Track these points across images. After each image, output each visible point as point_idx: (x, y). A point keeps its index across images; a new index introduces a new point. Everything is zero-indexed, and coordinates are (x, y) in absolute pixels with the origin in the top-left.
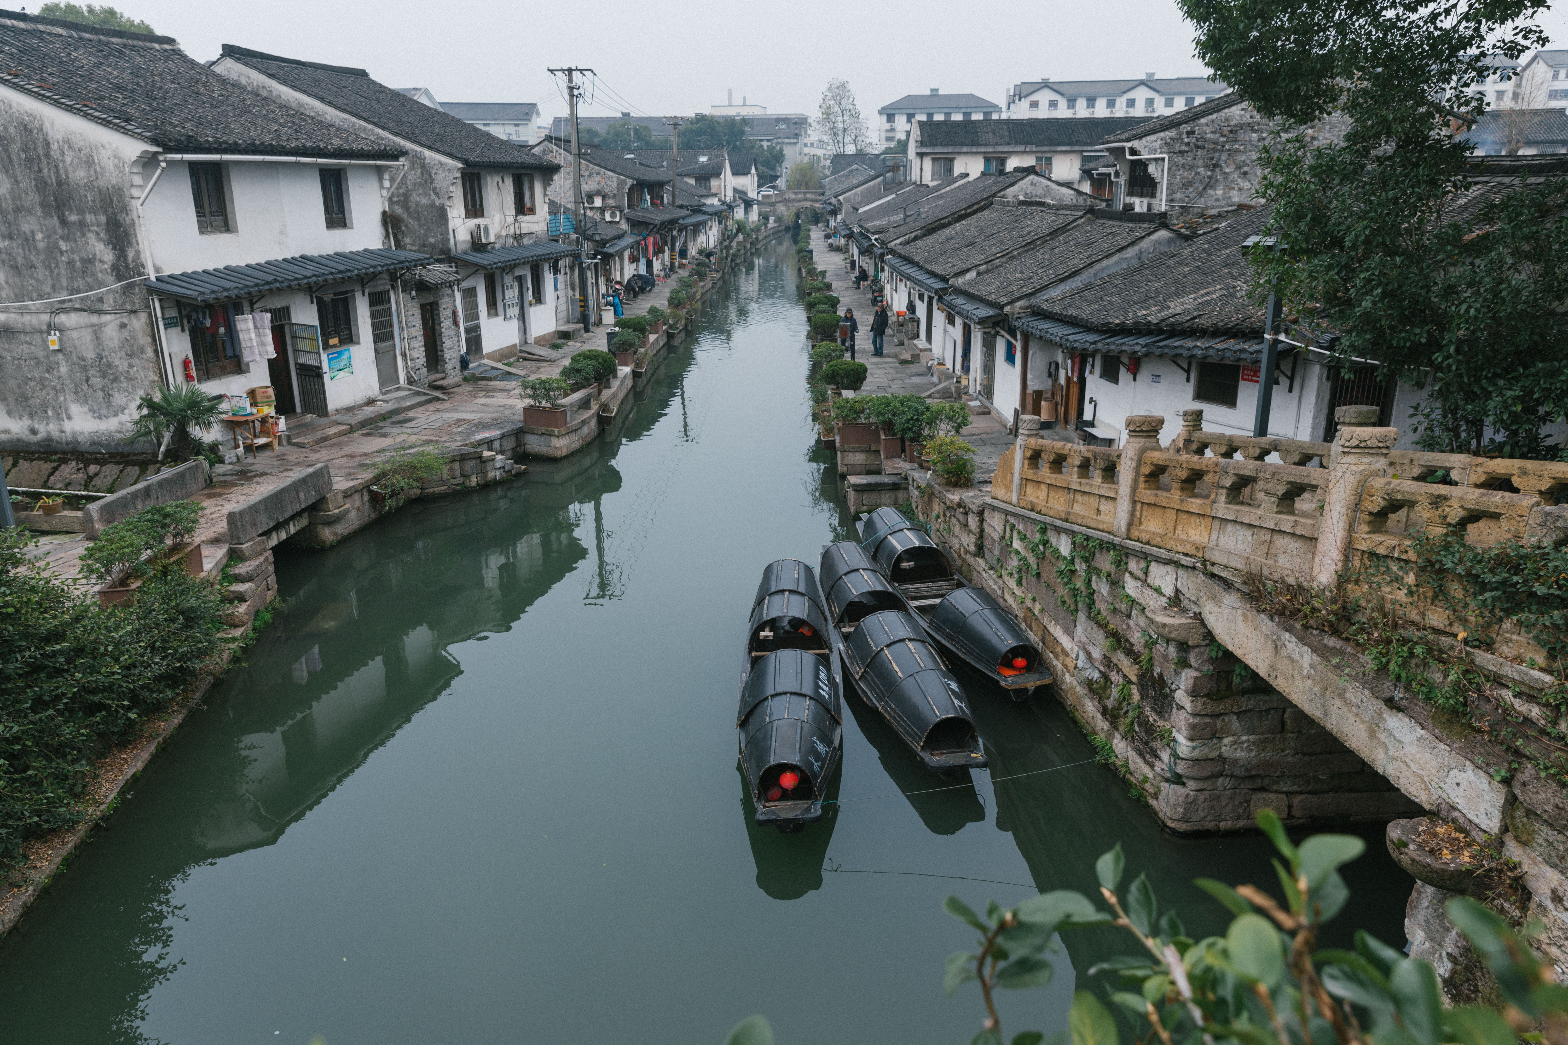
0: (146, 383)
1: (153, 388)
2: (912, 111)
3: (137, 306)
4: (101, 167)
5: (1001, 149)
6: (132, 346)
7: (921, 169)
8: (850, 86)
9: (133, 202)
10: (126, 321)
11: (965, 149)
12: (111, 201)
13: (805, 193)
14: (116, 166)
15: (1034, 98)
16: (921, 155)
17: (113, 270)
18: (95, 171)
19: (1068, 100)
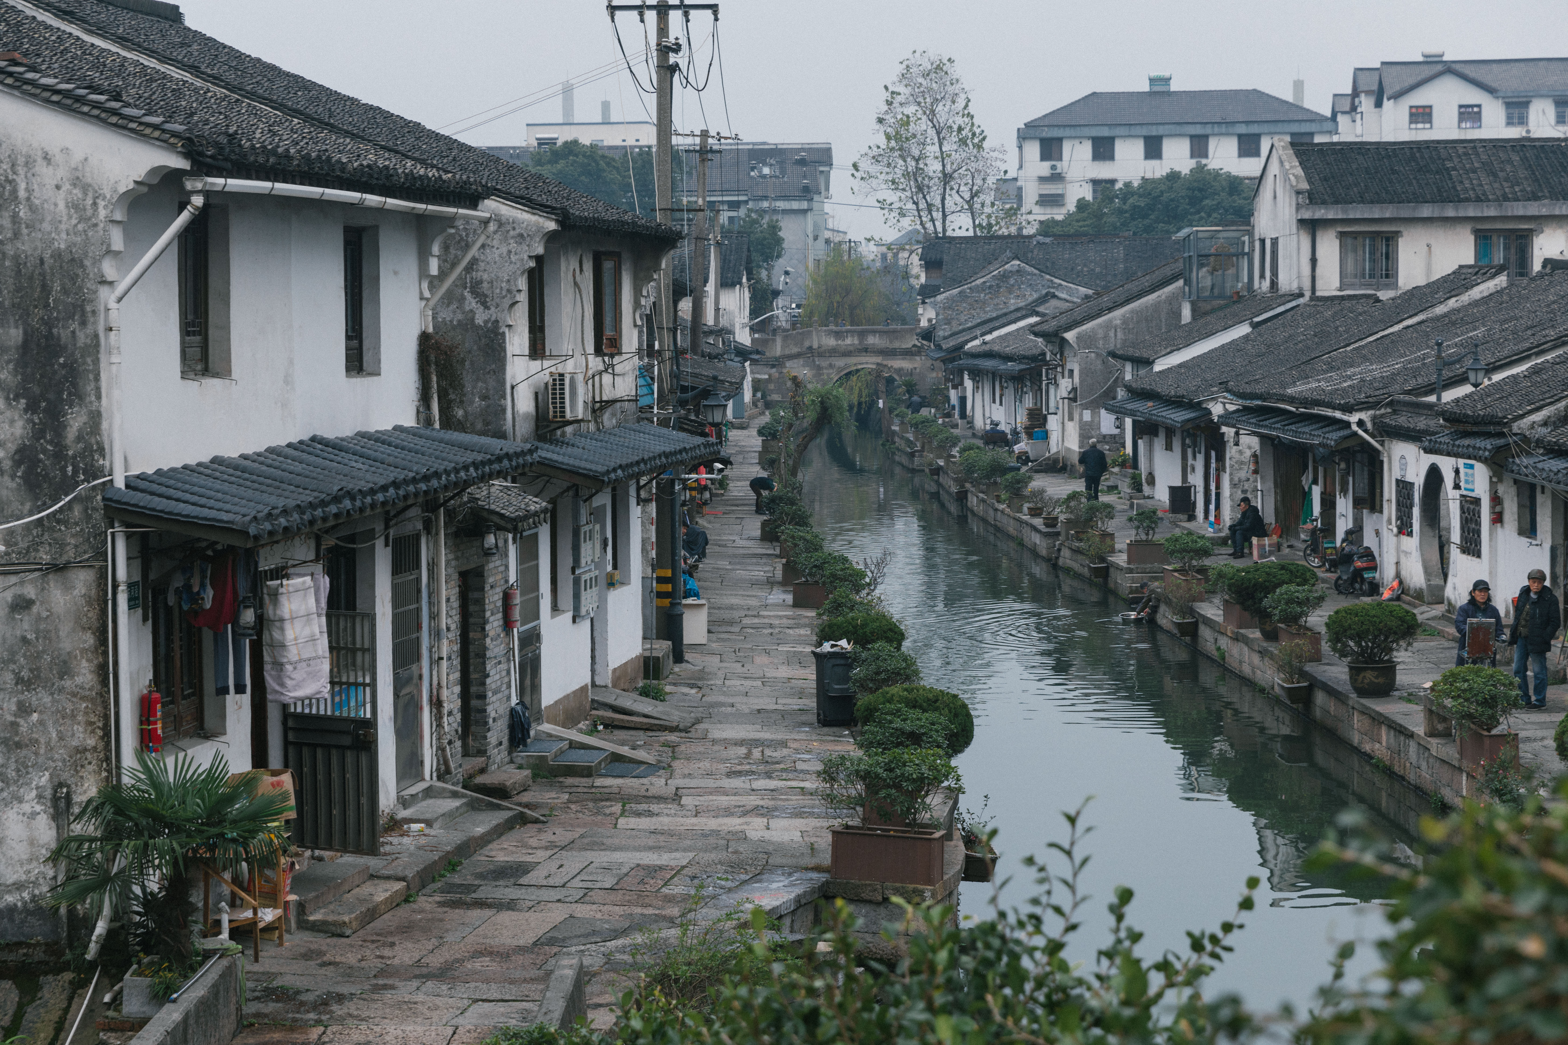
0: (61, 753)
1: (77, 767)
2: (1105, 132)
3: (70, 554)
4: (32, 208)
5: (1519, 209)
6: (38, 656)
7: (1314, 261)
8: (956, 71)
9: (104, 292)
10: (30, 591)
11: (1426, 211)
12: (45, 289)
13: (862, 334)
14: (75, 206)
15: (1419, 98)
16: (1311, 226)
17: (17, 464)
18: (15, 218)
19: (1508, 105)
